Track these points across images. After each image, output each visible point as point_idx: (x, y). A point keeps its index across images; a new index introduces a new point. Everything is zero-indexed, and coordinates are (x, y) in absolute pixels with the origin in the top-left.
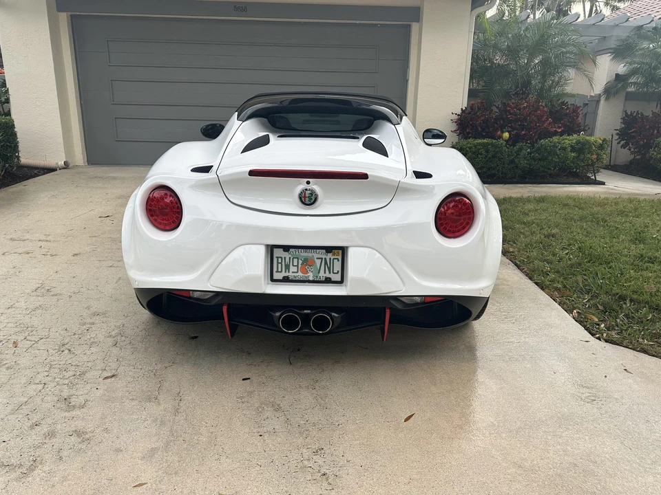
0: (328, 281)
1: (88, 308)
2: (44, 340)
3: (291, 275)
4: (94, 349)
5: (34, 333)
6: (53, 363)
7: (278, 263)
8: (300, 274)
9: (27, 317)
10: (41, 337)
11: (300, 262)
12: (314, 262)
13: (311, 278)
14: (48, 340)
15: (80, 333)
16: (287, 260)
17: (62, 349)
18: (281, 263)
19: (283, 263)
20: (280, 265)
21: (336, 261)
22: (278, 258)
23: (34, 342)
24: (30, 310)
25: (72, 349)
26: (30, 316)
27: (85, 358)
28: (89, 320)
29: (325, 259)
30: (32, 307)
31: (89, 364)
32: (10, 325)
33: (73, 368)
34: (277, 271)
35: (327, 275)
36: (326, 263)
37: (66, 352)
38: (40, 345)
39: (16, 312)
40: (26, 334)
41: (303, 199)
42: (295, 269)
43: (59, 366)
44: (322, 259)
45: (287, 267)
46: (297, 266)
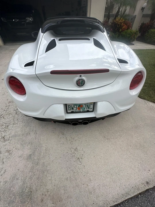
0: (88, 111)
3: (74, 110)
7: (69, 107)
8: (77, 110)
11: (77, 106)
12: (83, 106)
13: (82, 111)
15: (6, 110)
16: (72, 106)
18: (70, 107)
19: (71, 107)
20: (70, 108)
21: (91, 105)
22: (69, 106)
25: (4, 117)
27: (8, 120)
28: (8, 105)
29: (87, 105)
31: (9, 122)
33: (5, 124)
34: (69, 110)
35: (88, 109)
36: (87, 106)
41: (78, 84)
42: (76, 109)
44: (86, 105)
45: (73, 109)
46: (76, 108)
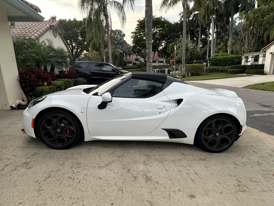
2: (263, 170)
5: (264, 174)
9: (261, 181)
10: (263, 171)
24: (257, 183)
26: (260, 181)
30: (255, 184)
32: (271, 183)
38: (265, 169)
39: (264, 187)
40: (267, 175)
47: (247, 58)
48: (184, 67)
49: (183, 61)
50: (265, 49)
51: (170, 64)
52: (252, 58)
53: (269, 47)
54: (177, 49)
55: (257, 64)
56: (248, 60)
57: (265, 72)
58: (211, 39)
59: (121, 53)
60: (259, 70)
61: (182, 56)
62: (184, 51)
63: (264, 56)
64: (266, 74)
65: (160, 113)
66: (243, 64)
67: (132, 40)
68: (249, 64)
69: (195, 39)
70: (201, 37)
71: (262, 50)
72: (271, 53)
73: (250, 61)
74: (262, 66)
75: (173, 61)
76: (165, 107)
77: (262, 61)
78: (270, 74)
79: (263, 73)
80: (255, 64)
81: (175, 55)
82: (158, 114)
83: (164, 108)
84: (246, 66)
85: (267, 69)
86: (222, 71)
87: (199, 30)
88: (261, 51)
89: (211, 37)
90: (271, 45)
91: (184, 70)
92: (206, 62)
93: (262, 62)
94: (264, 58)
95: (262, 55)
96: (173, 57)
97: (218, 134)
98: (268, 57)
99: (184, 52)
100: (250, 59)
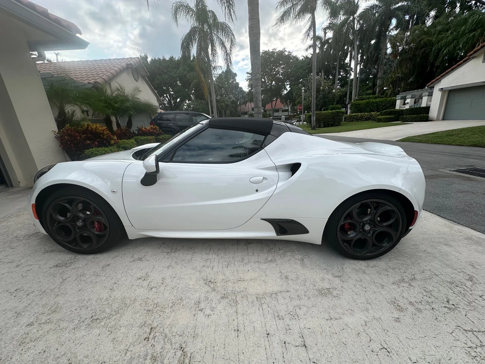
1: (397, 320)
4: (431, 288)
6: (467, 304)
14: (459, 325)
15: (428, 306)
17: (453, 307)
23: (475, 333)
25: (445, 300)
27: (441, 288)
28: (411, 308)
31: (442, 284)
33: (454, 290)
37: (451, 302)
43: (464, 298)
47: (404, 99)
48: (313, 116)
49: (313, 107)
50: (432, 83)
51: (297, 113)
52: (411, 98)
53: (439, 80)
54: (305, 91)
55: (418, 106)
56: (406, 102)
57: (429, 118)
58: (352, 77)
59: (233, 100)
60: (421, 115)
61: (311, 100)
62: (314, 93)
63: (431, 95)
64: (431, 121)
65: (257, 191)
66: (397, 107)
67: (248, 82)
68: (407, 107)
69: (331, 77)
70: (340, 75)
71: (428, 86)
72: (442, 89)
73: (408, 103)
74: (427, 109)
75: (300, 108)
76: (266, 179)
77: (427, 102)
78: (438, 120)
79: (427, 119)
80: (416, 107)
81: (303, 100)
82: (252, 193)
83: (265, 182)
84: (403, 110)
85: (434, 112)
86: (367, 119)
87: (336, 65)
88: (426, 88)
89: (353, 74)
90: (441, 77)
91: (315, 119)
92: (345, 108)
93: (427, 104)
94: (429, 97)
95: (427, 94)
96: (300, 103)
97: (367, 227)
98: (437, 95)
99: (314, 95)
100: (408, 101)
